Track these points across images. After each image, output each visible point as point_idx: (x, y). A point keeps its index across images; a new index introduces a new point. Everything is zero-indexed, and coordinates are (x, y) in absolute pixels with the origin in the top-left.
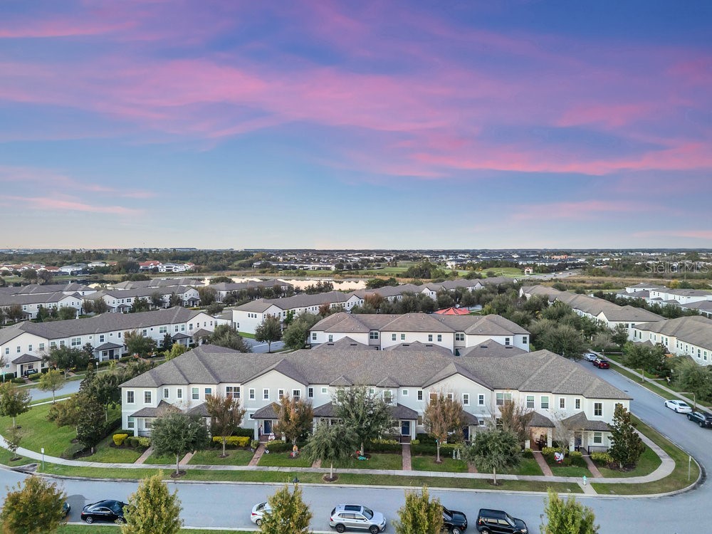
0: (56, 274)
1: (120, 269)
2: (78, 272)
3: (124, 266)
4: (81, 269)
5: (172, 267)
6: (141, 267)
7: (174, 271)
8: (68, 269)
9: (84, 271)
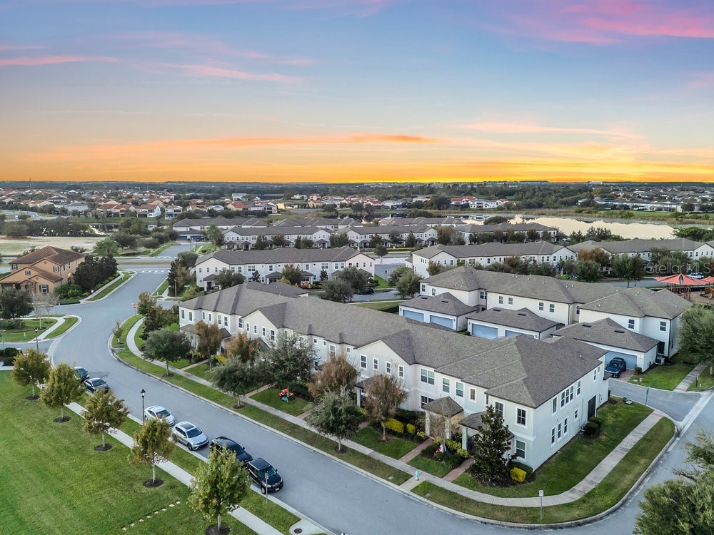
0: (379, 207)
1: (432, 204)
2: (398, 206)
3: (436, 201)
4: (401, 203)
5: (482, 204)
6: (453, 203)
7: (484, 207)
8: (389, 204)
9: (403, 206)
